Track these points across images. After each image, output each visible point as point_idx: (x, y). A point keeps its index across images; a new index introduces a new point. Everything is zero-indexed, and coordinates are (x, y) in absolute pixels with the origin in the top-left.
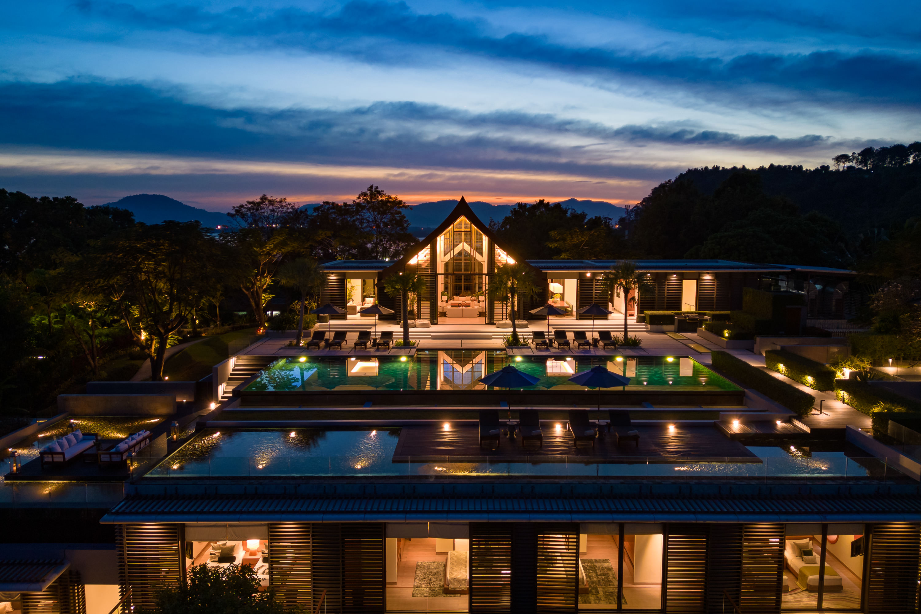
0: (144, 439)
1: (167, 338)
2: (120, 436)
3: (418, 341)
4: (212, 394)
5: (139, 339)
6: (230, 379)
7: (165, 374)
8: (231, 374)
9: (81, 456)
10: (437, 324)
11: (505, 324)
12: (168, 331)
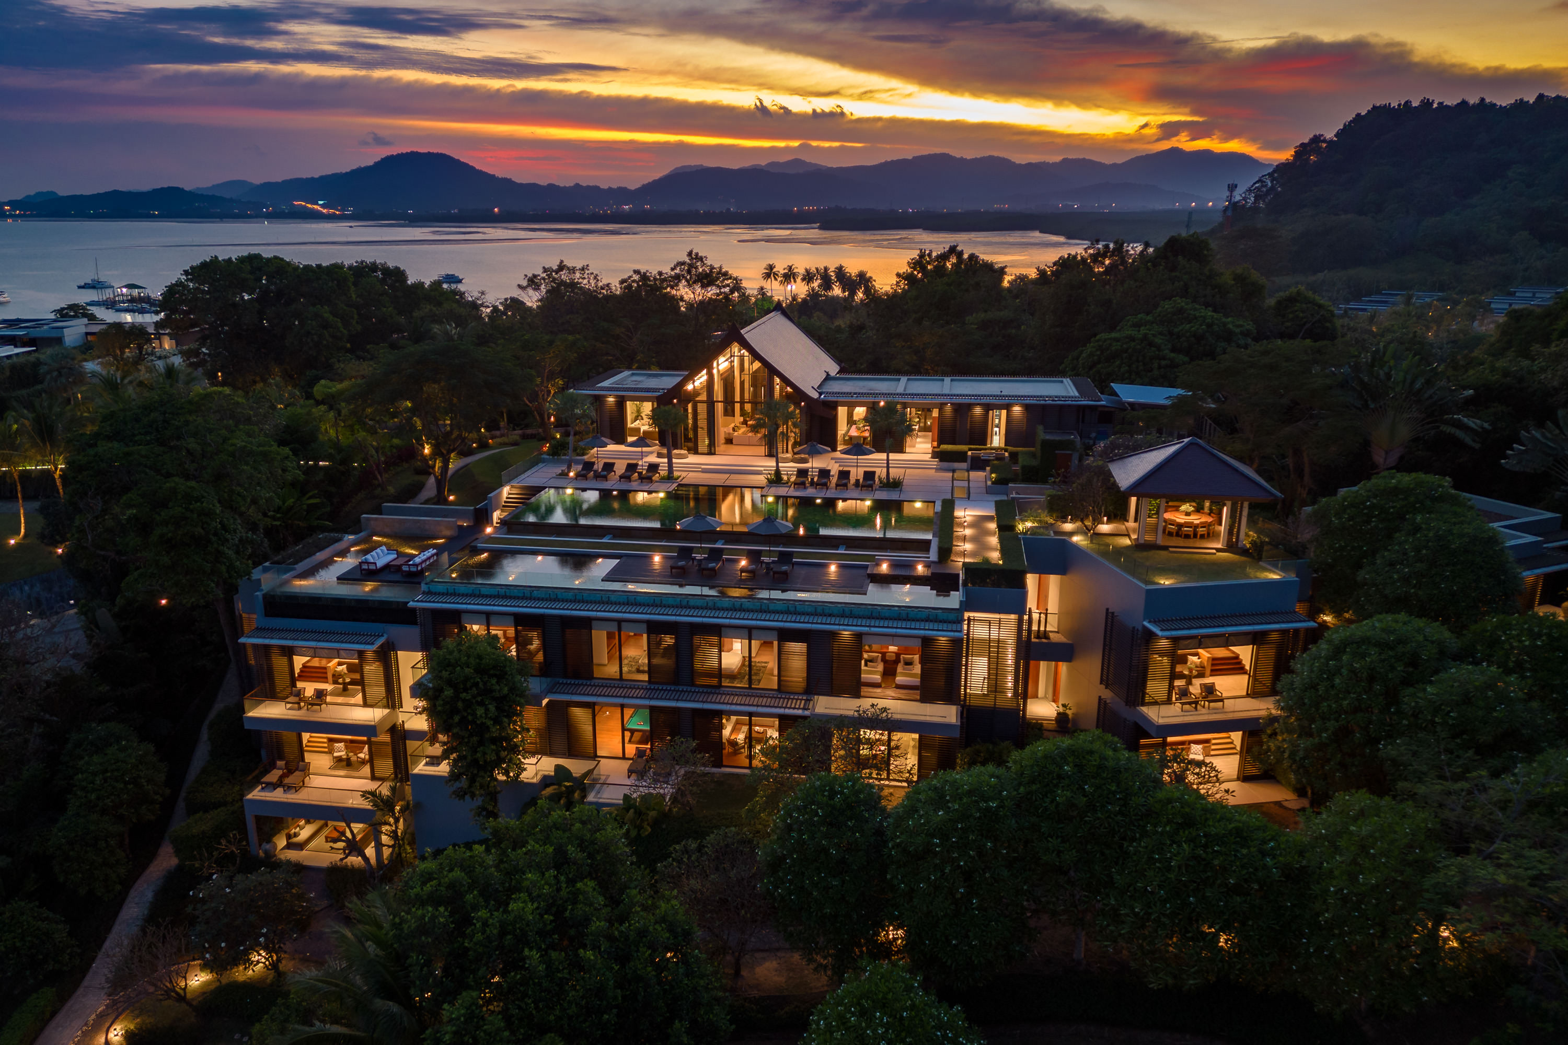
0: (433, 555)
1: (449, 458)
2: (414, 552)
3: (684, 474)
4: (488, 520)
5: (422, 454)
6: (504, 506)
7: (450, 493)
8: (505, 502)
9: (387, 567)
10: (714, 454)
11: (787, 458)
12: (449, 452)
